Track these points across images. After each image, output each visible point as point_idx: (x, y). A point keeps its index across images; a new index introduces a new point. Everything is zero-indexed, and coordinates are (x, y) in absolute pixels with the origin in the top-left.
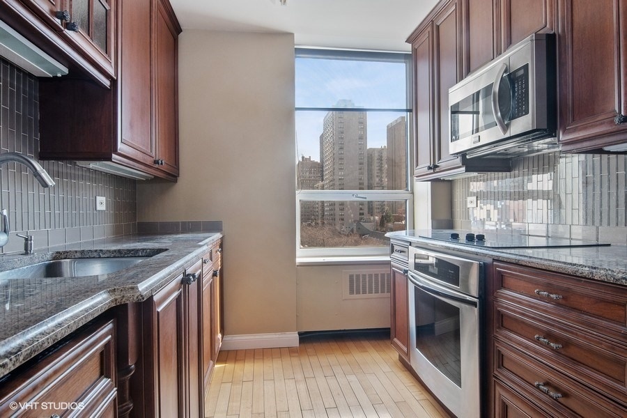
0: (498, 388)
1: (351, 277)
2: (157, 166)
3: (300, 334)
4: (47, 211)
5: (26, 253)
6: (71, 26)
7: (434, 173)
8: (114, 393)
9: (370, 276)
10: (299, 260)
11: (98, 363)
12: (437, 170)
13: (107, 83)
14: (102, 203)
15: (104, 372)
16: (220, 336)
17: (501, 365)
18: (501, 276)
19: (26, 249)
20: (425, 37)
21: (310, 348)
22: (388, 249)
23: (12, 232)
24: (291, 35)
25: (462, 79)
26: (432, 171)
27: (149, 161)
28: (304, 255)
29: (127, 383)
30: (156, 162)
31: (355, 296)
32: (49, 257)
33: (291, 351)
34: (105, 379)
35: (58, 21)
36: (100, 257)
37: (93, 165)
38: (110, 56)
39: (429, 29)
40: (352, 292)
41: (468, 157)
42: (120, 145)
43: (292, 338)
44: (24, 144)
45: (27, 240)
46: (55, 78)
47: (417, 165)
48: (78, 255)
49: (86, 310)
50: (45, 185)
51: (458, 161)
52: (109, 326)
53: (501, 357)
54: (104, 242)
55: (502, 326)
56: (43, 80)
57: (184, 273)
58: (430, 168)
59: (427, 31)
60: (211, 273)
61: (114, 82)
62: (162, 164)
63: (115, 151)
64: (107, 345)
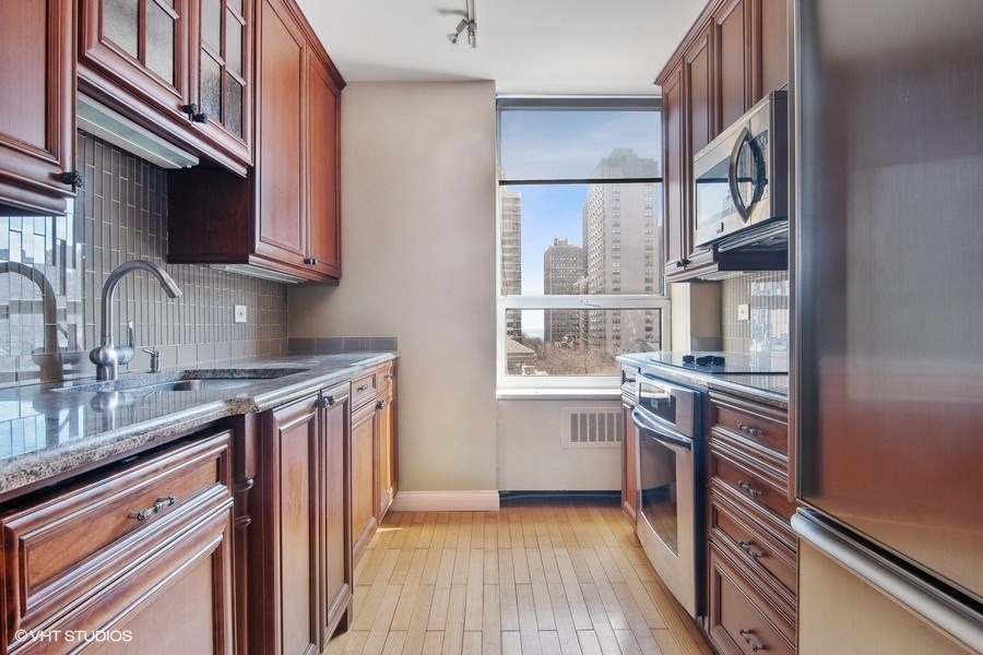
0: (713, 555)
1: (574, 417)
2: (307, 266)
3: (502, 494)
4: (176, 324)
5: (153, 371)
6: (200, 118)
7: (686, 271)
8: (230, 501)
9: (602, 417)
10: (500, 393)
11: (215, 469)
12: (689, 266)
13: (242, 171)
14: (242, 313)
15: (220, 478)
16: (390, 490)
17: (716, 524)
18: (715, 410)
19: (153, 366)
20: (675, 79)
21: (513, 512)
22: (620, 378)
23: (138, 347)
24: (490, 82)
25: (713, 138)
26: (682, 268)
27: (298, 260)
28: (508, 385)
29: (246, 496)
30: (307, 261)
31: (579, 444)
32: (177, 376)
33: (487, 516)
34: (220, 485)
35: (185, 116)
36: (233, 378)
37: (228, 268)
38: (245, 141)
39: (680, 68)
40: (574, 439)
41: (720, 250)
42: (258, 245)
43: (491, 499)
44: (152, 247)
45: (153, 356)
46: (185, 169)
47: (668, 259)
48: (209, 375)
49: (202, 414)
50: (171, 295)
51: (709, 255)
52: (225, 436)
53: (716, 512)
54: (245, 361)
55: (716, 474)
56: (171, 172)
57: (320, 395)
58: (679, 264)
59: (677, 72)
60: (374, 404)
61: (251, 170)
62: (314, 263)
63: (252, 251)
64: (223, 453)
